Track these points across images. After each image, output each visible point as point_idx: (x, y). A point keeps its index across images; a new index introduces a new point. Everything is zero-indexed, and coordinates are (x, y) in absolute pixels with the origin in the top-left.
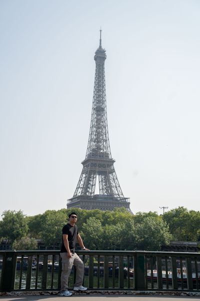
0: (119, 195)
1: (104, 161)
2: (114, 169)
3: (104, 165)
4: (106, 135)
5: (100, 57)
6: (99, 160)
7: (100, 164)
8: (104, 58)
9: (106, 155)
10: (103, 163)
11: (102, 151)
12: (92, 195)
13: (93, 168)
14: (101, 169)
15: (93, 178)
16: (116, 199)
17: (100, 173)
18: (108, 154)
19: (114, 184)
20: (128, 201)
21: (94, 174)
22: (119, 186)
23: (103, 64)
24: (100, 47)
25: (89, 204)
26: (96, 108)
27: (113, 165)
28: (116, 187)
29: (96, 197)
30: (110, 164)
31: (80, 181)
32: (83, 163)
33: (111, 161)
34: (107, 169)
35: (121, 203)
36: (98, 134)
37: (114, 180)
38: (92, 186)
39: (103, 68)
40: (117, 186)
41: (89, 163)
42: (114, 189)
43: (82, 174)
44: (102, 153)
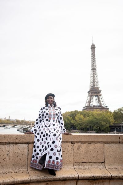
0: (104, 105)
2: (101, 94)
4: (97, 80)
5: (93, 48)
8: (95, 48)
9: (98, 88)
10: (96, 92)
11: (96, 87)
12: (92, 105)
13: (92, 94)
14: (96, 94)
16: (103, 107)
17: (96, 96)
19: (101, 101)
20: (108, 107)
21: (93, 96)
22: (104, 101)
23: (94, 51)
24: (93, 43)
25: (91, 109)
26: (93, 69)
29: (94, 106)
31: (87, 100)
32: (88, 92)
33: (99, 91)
34: (98, 94)
35: (105, 109)
36: (94, 80)
37: (102, 99)
38: (92, 101)
39: (95, 52)
41: (90, 92)
42: (102, 103)
43: (88, 97)
44: (96, 88)
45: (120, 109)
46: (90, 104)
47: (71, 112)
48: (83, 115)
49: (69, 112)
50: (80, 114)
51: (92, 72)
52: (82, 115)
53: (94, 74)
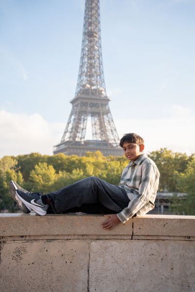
0: (115, 141)
1: (97, 99)
2: (109, 110)
3: (97, 104)
4: (100, 67)
6: (91, 99)
7: (91, 103)
9: (100, 92)
10: (95, 102)
11: (93, 88)
12: (83, 140)
13: (84, 108)
14: (94, 109)
15: (84, 120)
17: (93, 114)
18: (102, 91)
19: (108, 128)
21: (86, 113)
22: (115, 130)
25: (79, 151)
26: (88, 32)
27: (107, 104)
28: (112, 132)
29: (87, 143)
30: (104, 103)
31: (68, 123)
32: (73, 102)
33: (103, 100)
34: (101, 110)
36: (91, 66)
37: (109, 122)
38: (83, 129)
40: (113, 129)
41: (79, 102)
42: (109, 133)
43: (71, 115)
44: (95, 90)
45: (157, 153)
46: (75, 136)
47: (20, 157)
48: (55, 167)
49: (13, 158)
50: (45, 164)
51: (87, 43)
52: (51, 167)
53: (91, 49)
